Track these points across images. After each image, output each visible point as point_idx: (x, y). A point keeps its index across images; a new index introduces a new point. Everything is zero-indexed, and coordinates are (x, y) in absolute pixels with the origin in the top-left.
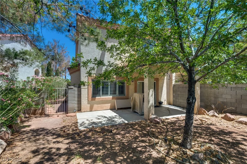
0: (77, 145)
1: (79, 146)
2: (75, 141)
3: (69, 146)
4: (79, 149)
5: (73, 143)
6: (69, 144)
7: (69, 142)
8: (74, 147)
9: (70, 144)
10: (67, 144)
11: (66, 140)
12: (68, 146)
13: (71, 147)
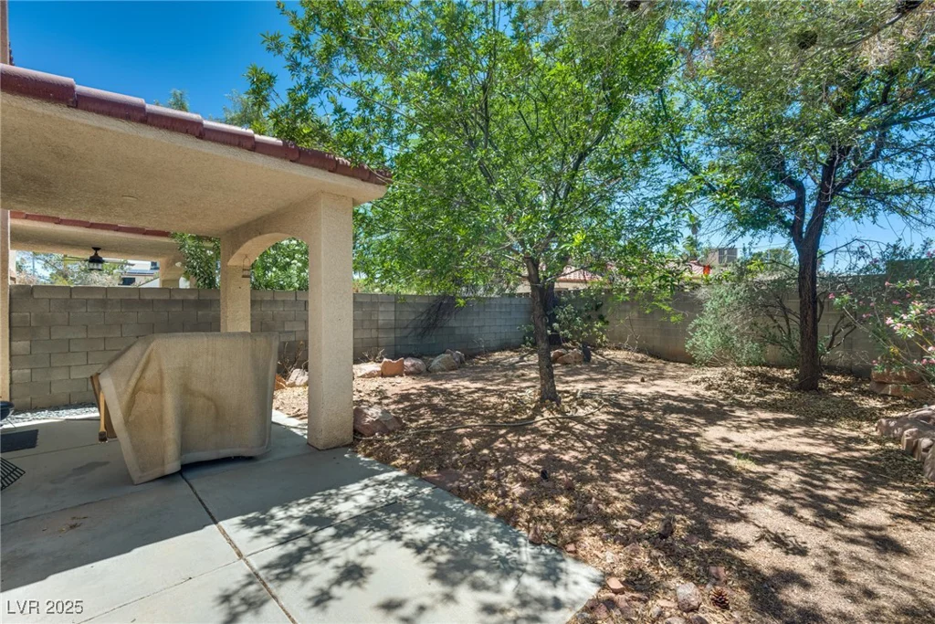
0: (713, 497)
1: (713, 489)
2: (705, 516)
3: (745, 507)
4: (720, 482)
5: (722, 508)
6: (739, 513)
7: (733, 520)
8: (731, 494)
9: (732, 511)
10: (742, 518)
11: (744, 539)
12: (748, 509)
13: (740, 499)
